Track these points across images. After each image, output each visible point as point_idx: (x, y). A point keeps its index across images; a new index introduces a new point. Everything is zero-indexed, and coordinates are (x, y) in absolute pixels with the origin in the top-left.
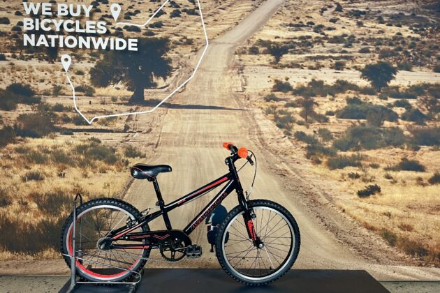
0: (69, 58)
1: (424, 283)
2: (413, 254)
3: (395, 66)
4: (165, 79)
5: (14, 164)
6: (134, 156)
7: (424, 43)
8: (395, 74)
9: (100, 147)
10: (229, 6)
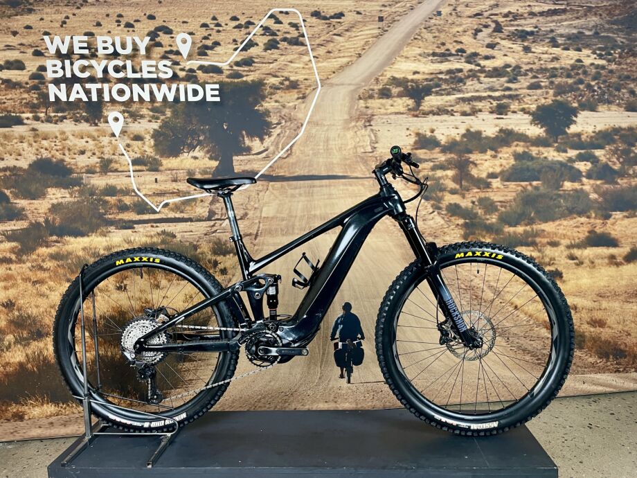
0: (120, 116)
1: (623, 395)
2: (608, 358)
3: (575, 105)
4: (262, 140)
5: (50, 277)
6: (225, 253)
7: (611, 71)
8: (576, 116)
9: (175, 244)
10: (347, 30)
